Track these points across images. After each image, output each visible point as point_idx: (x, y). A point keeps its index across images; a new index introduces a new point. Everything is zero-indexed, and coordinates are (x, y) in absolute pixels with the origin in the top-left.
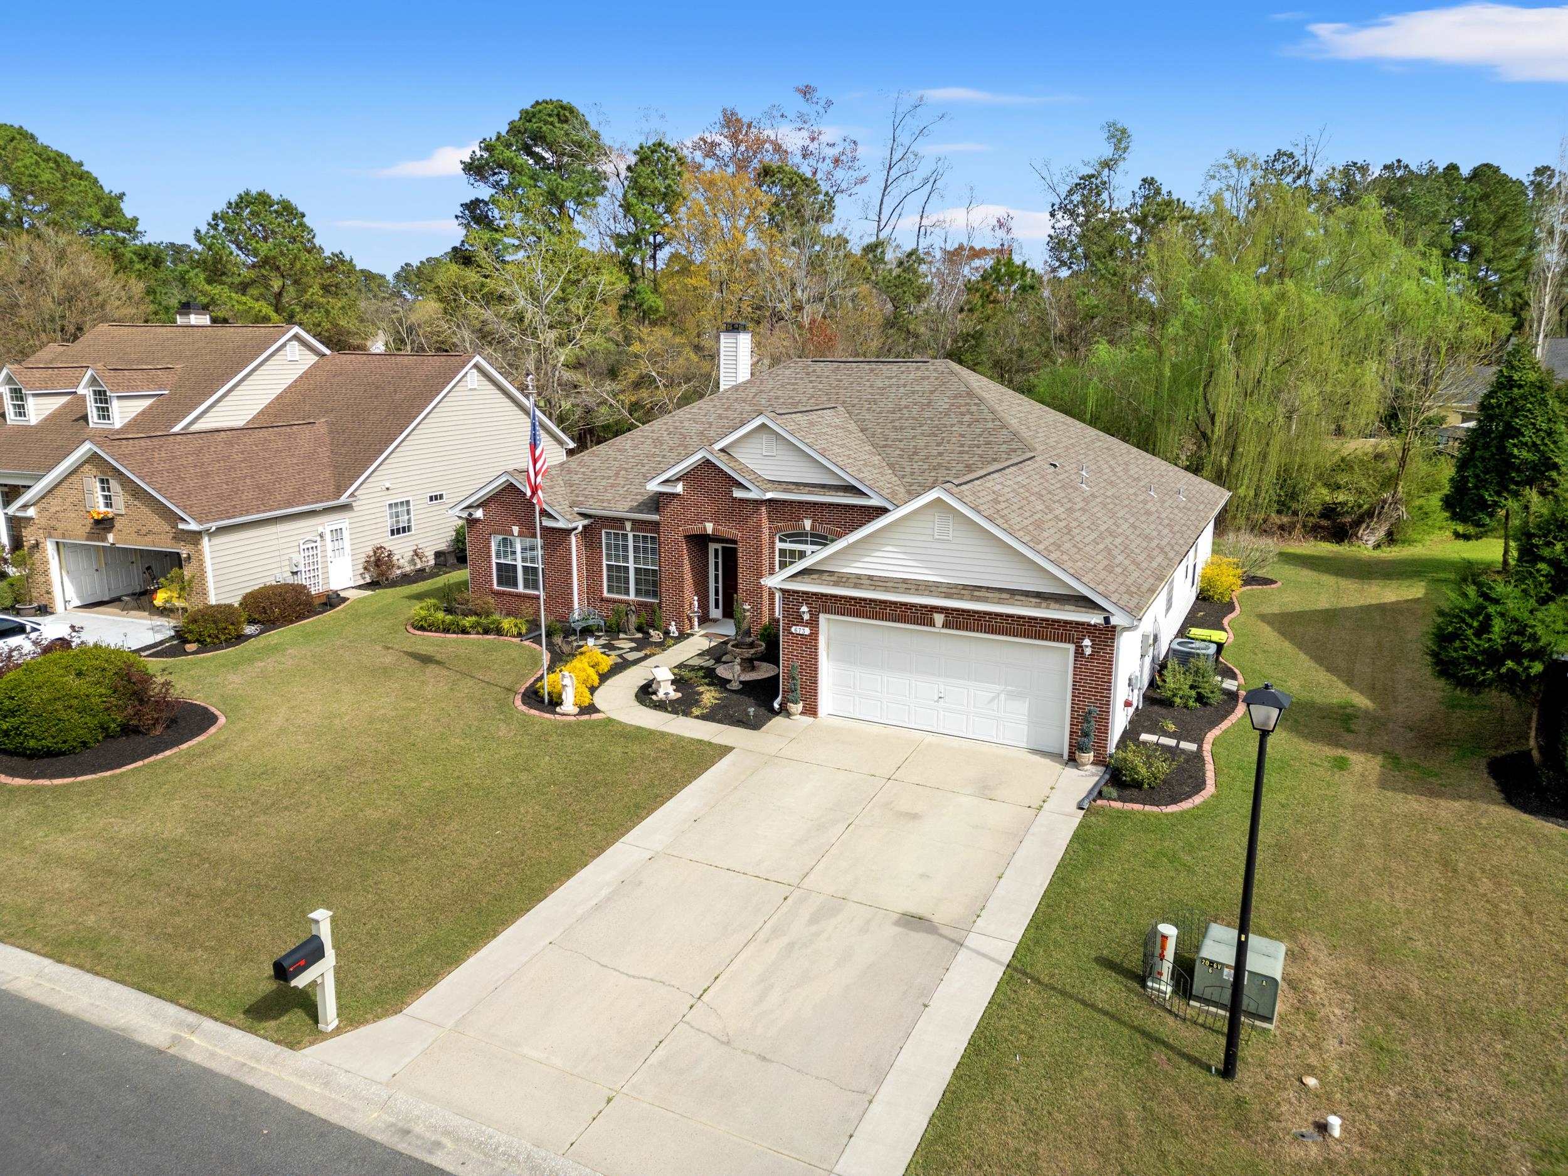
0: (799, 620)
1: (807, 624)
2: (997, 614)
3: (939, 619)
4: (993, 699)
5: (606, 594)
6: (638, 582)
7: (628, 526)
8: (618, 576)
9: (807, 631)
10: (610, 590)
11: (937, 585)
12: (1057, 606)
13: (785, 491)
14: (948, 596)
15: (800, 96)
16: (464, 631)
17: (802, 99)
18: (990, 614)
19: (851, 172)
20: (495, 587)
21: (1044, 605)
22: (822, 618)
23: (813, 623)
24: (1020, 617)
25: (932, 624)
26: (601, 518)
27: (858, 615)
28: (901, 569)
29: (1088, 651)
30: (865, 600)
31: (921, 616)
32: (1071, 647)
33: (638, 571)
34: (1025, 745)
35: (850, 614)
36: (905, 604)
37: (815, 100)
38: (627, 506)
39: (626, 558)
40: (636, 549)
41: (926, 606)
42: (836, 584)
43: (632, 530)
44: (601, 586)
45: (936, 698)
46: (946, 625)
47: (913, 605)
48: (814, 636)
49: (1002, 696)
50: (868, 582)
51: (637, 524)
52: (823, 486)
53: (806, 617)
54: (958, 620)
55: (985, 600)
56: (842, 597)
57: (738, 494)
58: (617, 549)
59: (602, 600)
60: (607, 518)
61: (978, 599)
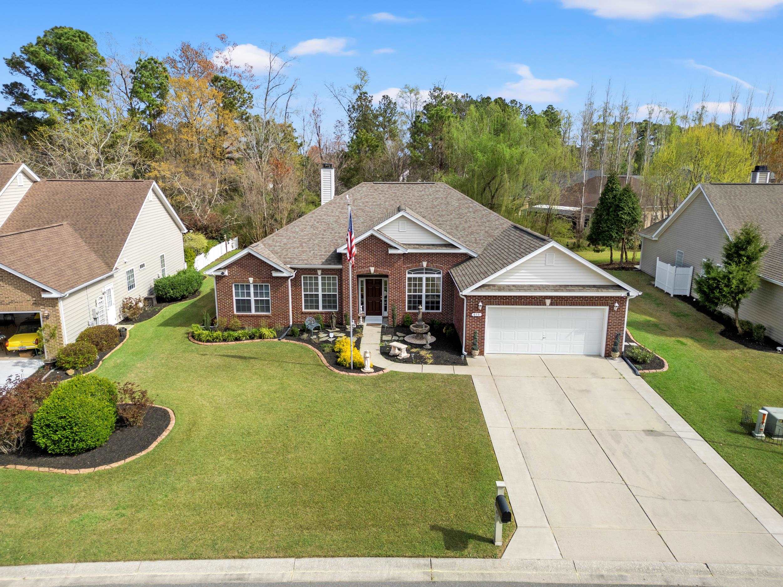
0: (477, 310)
1: (480, 311)
2: (575, 297)
3: (548, 302)
4: (569, 335)
5: (304, 310)
6: (324, 301)
7: (319, 272)
8: (312, 301)
9: (480, 315)
10: (306, 307)
11: (548, 286)
12: (605, 290)
13: (414, 248)
14: (556, 291)
15: (219, 39)
16: (237, 339)
17: (220, 42)
18: (572, 297)
19: (251, 83)
20: (235, 313)
21: (599, 290)
22: (487, 307)
23: (483, 311)
24: (586, 297)
25: (545, 304)
26: (302, 269)
27: (507, 304)
28: (529, 280)
29: (616, 309)
30: (511, 296)
31: (539, 301)
32: (607, 308)
33: (324, 296)
34: (582, 354)
35: (503, 304)
36: (531, 297)
37: (227, 42)
38: (320, 262)
39: (317, 290)
40: (323, 284)
41: (542, 297)
42: (495, 290)
43: (322, 274)
44: (301, 306)
45: (541, 338)
46: (551, 304)
47: (535, 297)
48: (483, 317)
49: (573, 334)
50: (513, 288)
51: (324, 271)
52: (433, 245)
53: (480, 308)
54: (557, 301)
55: (573, 291)
56: (499, 296)
57: (391, 251)
58: (311, 284)
59: (302, 313)
60: (306, 269)
61: (570, 291)
